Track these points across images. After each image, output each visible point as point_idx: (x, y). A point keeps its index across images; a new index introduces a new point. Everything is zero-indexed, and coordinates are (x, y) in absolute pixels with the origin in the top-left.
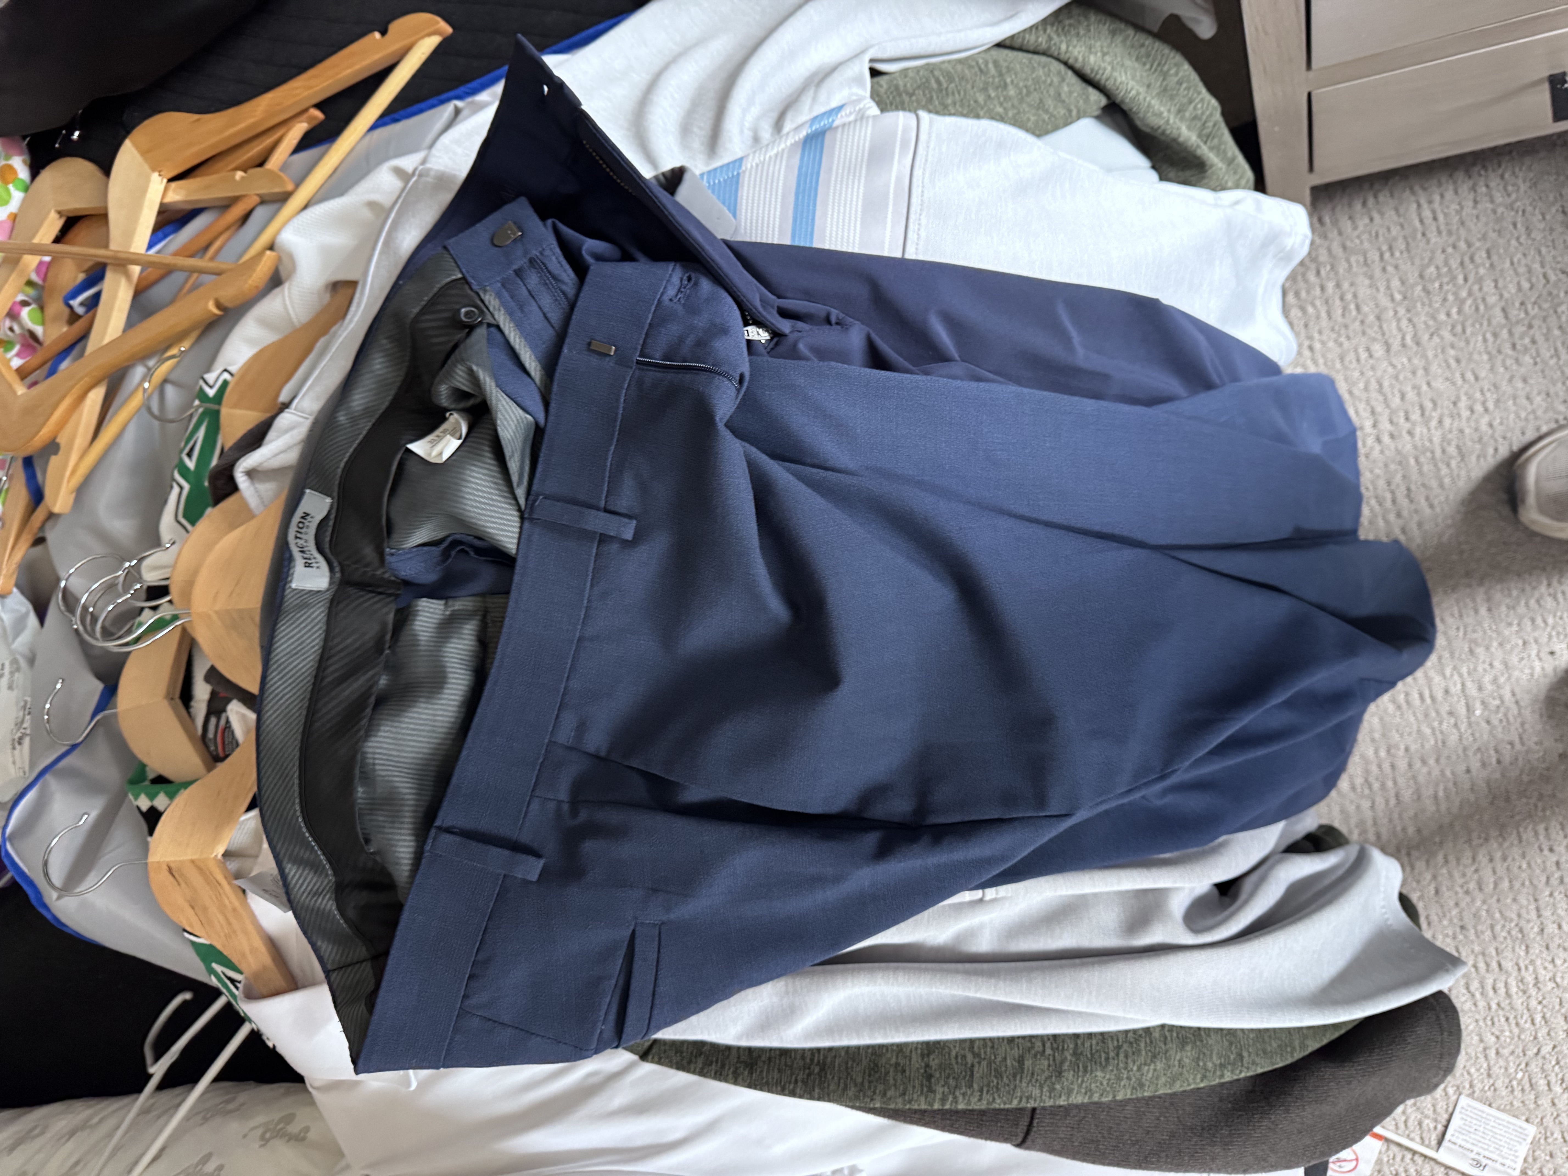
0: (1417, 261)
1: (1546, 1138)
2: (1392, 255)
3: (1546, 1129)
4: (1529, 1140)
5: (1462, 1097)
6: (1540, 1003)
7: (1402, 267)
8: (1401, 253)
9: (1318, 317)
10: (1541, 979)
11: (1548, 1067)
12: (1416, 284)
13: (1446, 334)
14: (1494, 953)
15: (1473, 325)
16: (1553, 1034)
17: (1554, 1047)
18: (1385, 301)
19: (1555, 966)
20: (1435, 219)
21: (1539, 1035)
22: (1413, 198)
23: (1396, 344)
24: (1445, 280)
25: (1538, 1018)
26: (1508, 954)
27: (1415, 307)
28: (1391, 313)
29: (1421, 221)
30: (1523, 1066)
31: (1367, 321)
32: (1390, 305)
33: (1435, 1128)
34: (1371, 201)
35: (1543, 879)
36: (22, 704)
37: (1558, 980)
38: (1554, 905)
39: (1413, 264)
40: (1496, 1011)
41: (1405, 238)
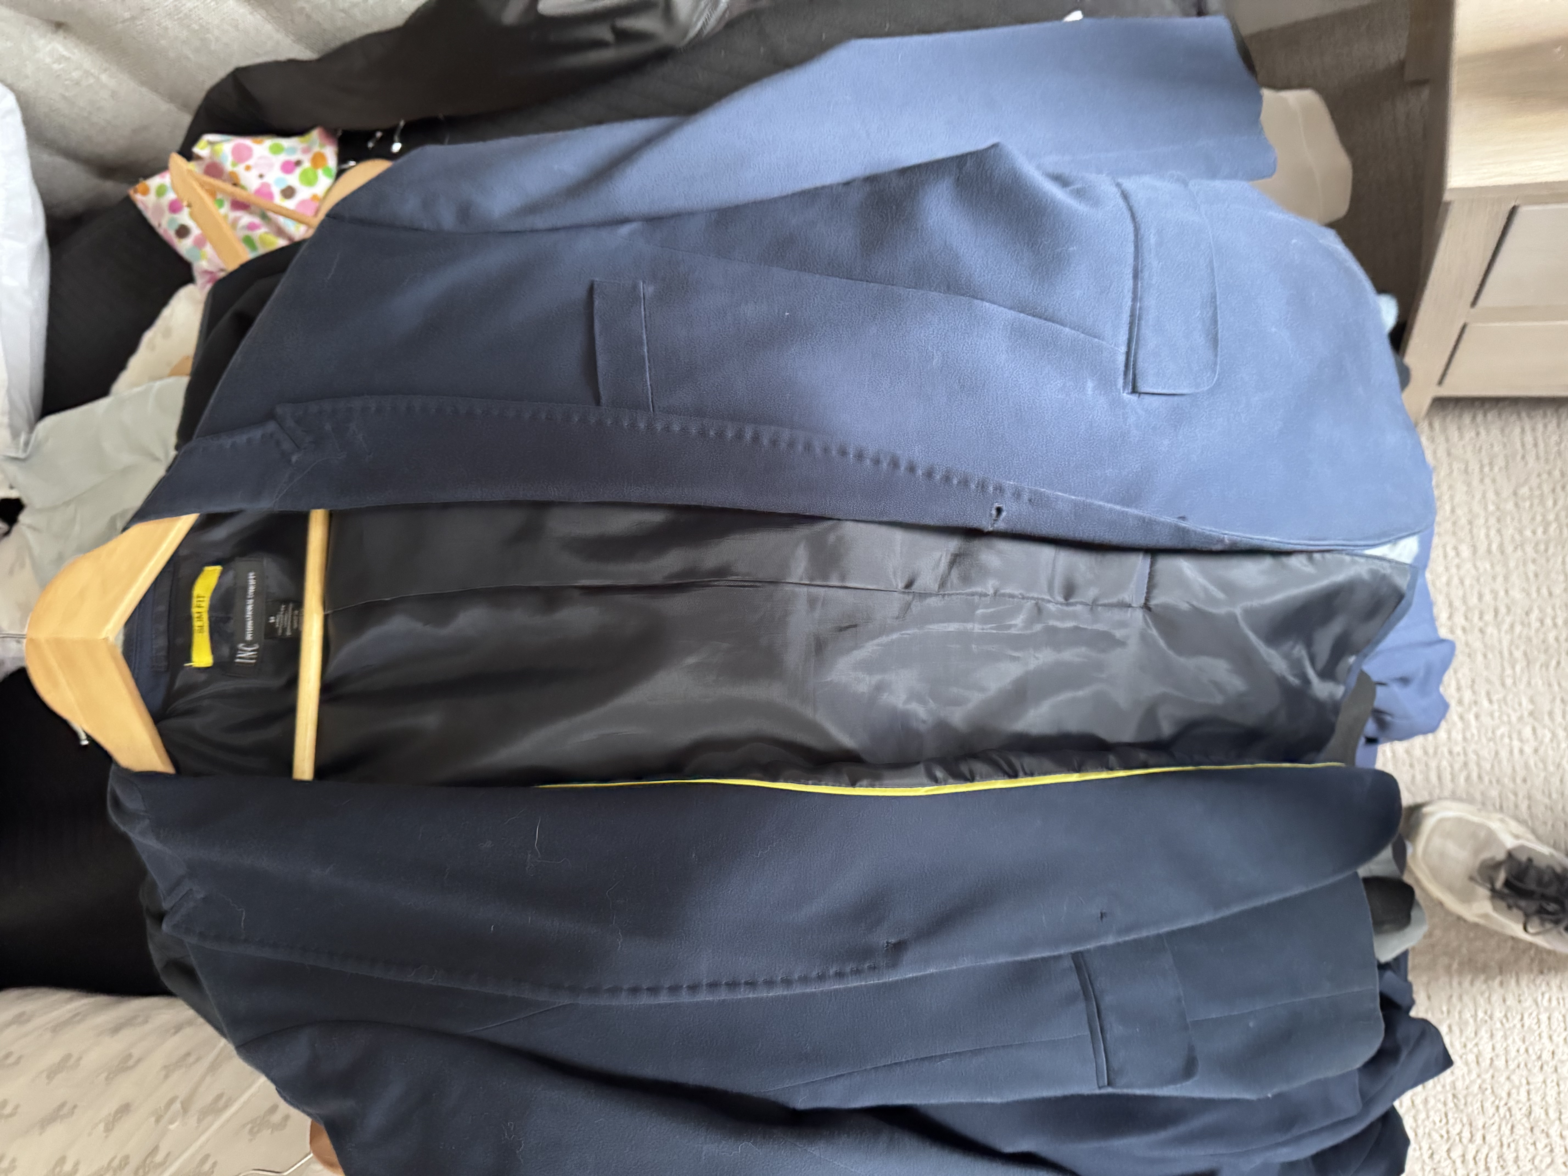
0: (1514, 480)
2: (1491, 469)
7: (1499, 482)
8: (1500, 469)
12: (1509, 499)
13: (1529, 549)
14: (1480, 1126)
18: (1477, 508)
20: (1536, 445)
22: (1518, 423)
23: (1482, 549)
24: (1536, 501)
26: (1494, 1129)
27: (1505, 519)
28: (1482, 521)
29: (1523, 445)
32: (1482, 513)
34: (1480, 418)
39: (1509, 481)
41: (1506, 457)
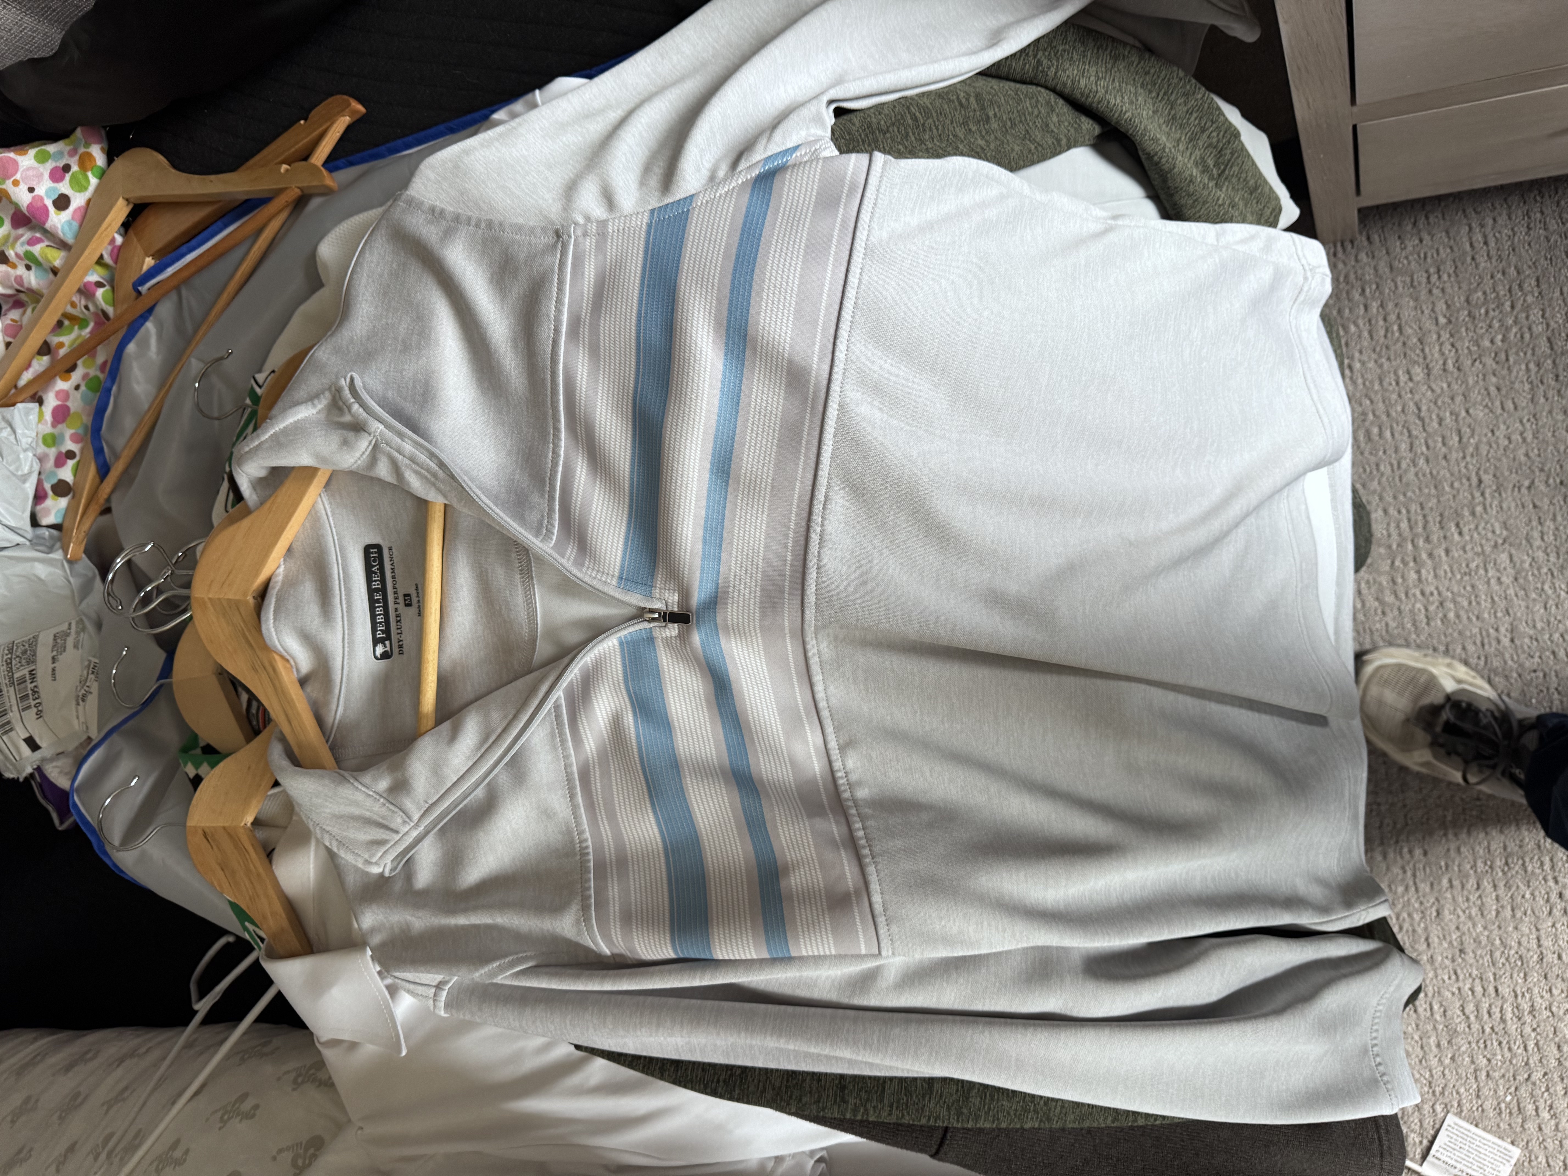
0: (1465, 286)
1: (1530, 1161)
2: (1440, 277)
3: (1530, 1152)
4: (1513, 1162)
5: (1449, 1115)
6: (1534, 1030)
7: (1449, 290)
8: (1449, 276)
9: (1360, 336)
10: (1537, 1007)
11: (1537, 1092)
12: (1462, 308)
13: (1489, 361)
14: (1492, 978)
15: (1517, 353)
16: (1545, 1062)
17: (1545, 1074)
18: (1428, 325)
19: (1552, 995)
20: (1486, 243)
21: (1531, 1061)
22: (1465, 221)
23: (1437, 369)
24: (1493, 306)
25: (1531, 1045)
26: (1505, 980)
27: (1458, 332)
28: (1435, 337)
29: (1471, 245)
30: (1513, 1089)
31: (1409, 343)
32: (1433, 328)
33: (1421, 1142)
34: (1421, 222)
35: (1546, 910)
36: (86, 663)
37: (1554, 1009)
38: (1556, 935)
39: (1460, 288)
40: (1490, 1034)
41: (1454, 261)
